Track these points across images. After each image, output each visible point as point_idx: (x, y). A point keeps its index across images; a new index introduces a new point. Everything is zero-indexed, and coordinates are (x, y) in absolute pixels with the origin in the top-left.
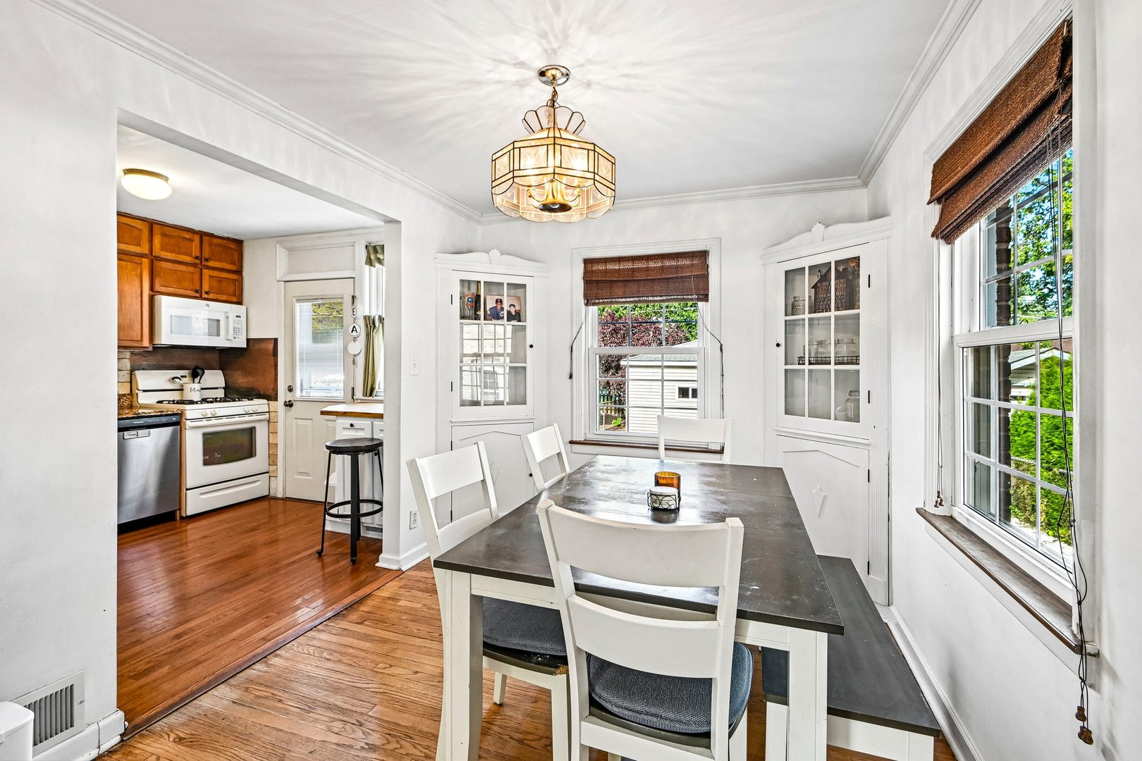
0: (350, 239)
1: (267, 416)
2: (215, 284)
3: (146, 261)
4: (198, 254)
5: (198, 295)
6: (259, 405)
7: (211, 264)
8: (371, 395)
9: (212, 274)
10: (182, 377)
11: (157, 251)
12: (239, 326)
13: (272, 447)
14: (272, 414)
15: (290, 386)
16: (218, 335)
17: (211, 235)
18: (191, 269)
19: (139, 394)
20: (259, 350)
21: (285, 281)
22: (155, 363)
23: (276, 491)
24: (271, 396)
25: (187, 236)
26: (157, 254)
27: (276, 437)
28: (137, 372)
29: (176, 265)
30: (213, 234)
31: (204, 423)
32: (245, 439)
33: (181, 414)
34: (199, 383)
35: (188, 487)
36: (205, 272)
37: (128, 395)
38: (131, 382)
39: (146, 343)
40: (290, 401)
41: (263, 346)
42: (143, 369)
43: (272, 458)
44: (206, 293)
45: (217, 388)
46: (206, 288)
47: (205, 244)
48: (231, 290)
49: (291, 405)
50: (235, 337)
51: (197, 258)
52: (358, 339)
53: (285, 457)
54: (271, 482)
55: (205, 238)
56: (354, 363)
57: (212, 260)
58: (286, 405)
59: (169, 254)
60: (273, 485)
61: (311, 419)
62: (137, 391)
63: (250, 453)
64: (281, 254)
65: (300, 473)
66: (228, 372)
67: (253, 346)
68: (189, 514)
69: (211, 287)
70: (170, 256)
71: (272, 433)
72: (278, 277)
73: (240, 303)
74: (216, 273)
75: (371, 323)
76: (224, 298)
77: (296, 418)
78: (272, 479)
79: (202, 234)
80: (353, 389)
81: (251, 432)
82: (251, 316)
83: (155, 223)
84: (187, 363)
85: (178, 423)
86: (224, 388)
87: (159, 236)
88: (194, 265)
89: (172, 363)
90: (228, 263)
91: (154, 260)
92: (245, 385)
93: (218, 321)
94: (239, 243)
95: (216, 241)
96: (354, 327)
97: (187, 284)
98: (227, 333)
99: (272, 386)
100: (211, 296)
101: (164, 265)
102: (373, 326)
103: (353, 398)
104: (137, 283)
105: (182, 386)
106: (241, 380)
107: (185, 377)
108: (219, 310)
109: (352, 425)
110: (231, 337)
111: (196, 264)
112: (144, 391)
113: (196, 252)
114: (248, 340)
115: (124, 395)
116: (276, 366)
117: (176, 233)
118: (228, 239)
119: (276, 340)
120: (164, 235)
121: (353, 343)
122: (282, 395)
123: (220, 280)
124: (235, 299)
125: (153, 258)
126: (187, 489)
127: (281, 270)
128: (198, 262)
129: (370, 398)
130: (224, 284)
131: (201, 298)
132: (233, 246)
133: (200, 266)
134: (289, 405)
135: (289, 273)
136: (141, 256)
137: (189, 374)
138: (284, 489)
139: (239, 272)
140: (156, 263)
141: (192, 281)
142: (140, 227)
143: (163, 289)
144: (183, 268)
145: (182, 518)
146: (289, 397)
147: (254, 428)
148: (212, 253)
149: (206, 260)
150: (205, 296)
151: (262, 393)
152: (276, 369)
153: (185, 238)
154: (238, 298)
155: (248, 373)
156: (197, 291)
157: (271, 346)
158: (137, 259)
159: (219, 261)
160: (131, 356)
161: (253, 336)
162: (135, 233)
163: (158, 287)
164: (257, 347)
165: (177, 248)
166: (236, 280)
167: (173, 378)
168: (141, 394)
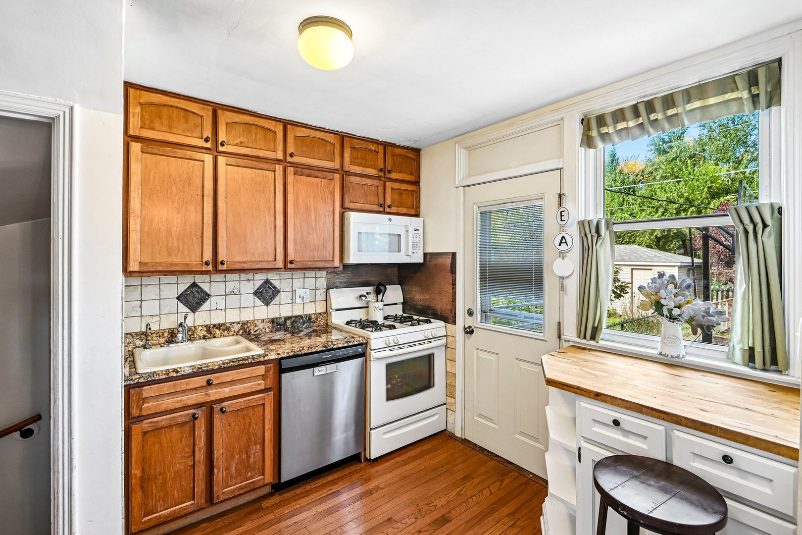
0: (556, 116)
1: (444, 341)
2: (397, 196)
3: (337, 176)
4: (382, 166)
5: (381, 209)
6: (437, 327)
7: (394, 176)
8: (593, 338)
9: (393, 187)
10: (367, 293)
11: (348, 167)
12: (417, 240)
13: (450, 376)
14: (450, 339)
15: (469, 310)
16: (399, 251)
17: (393, 145)
18: (376, 182)
19: (332, 313)
20: (436, 265)
21: (463, 187)
22: (346, 280)
23: (454, 427)
24: (449, 318)
25: (372, 147)
26: (347, 169)
27: (454, 366)
28: (331, 290)
29: (363, 179)
30: (395, 144)
31: (388, 353)
32: (424, 368)
33: (365, 344)
34: (382, 301)
35: (373, 426)
36: (388, 184)
37: (324, 313)
38: (326, 300)
39: (337, 263)
40: (469, 327)
41: (440, 260)
42: (337, 287)
43: (450, 390)
44: (389, 207)
45: (396, 304)
46: (388, 202)
47: (389, 155)
48: (410, 203)
49: (471, 332)
50: (413, 252)
51: (381, 170)
52: (568, 255)
53: (464, 391)
54: (449, 415)
55: (388, 149)
56: (562, 288)
57: (394, 172)
58: (467, 333)
59: (357, 168)
60: (451, 419)
61: (497, 354)
62: (331, 310)
63: (428, 384)
64: (461, 155)
65: (481, 416)
66: (407, 288)
67: (430, 261)
68: (374, 456)
69: (393, 201)
70: (357, 169)
71: (450, 360)
72: (457, 183)
73: (417, 215)
74: (397, 185)
75: (593, 231)
76: (404, 210)
77: (477, 349)
78: (450, 412)
79: (386, 145)
80: (559, 324)
81: (430, 358)
82: (427, 229)
83: (346, 136)
84: (372, 279)
85: (363, 355)
86: (402, 303)
87: (349, 149)
88: (378, 178)
89: (360, 280)
90: (408, 174)
91: (345, 174)
92: (421, 303)
93: (399, 235)
94: (417, 151)
95: (398, 151)
96: (563, 237)
97: (372, 198)
98: (407, 249)
99: (449, 307)
100: (394, 210)
101: (353, 179)
102: (596, 235)
103: (559, 337)
104: (330, 201)
105: (367, 303)
106: (419, 297)
107: (370, 293)
108: (400, 223)
109: (616, 423)
110: (410, 253)
111: (381, 177)
112: (337, 310)
113: (380, 164)
114: (425, 254)
115: (321, 314)
116: (454, 284)
117: (363, 145)
118: (407, 148)
119: (454, 255)
120: (353, 148)
121: (560, 260)
122: (461, 318)
123: (401, 192)
124: (413, 212)
125: (344, 173)
126: (371, 429)
127: (461, 175)
128: (382, 174)
129: (592, 342)
130: (404, 196)
131: (384, 212)
132: (411, 155)
133: (383, 179)
134: (469, 331)
135: (469, 176)
136: (334, 171)
137: (374, 290)
138: (463, 429)
139: (417, 183)
140: (347, 178)
141: (376, 195)
142: (333, 141)
143: (352, 205)
144: (368, 181)
145: (366, 459)
146: (470, 321)
147: (433, 354)
148: (394, 164)
149: (389, 172)
150: (388, 210)
151: (439, 313)
152: (454, 288)
153: (371, 150)
154: (416, 211)
155: (425, 289)
156: (381, 206)
157: (449, 261)
158: (329, 175)
159: (400, 172)
160: (327, 275)
161: (429, 250)
162: (329, 148)
163: (347, 205)
164: (434, 262)
165: (364, 162)
166: (414, 191)
167: (361, 296)
168: (334, 314)
